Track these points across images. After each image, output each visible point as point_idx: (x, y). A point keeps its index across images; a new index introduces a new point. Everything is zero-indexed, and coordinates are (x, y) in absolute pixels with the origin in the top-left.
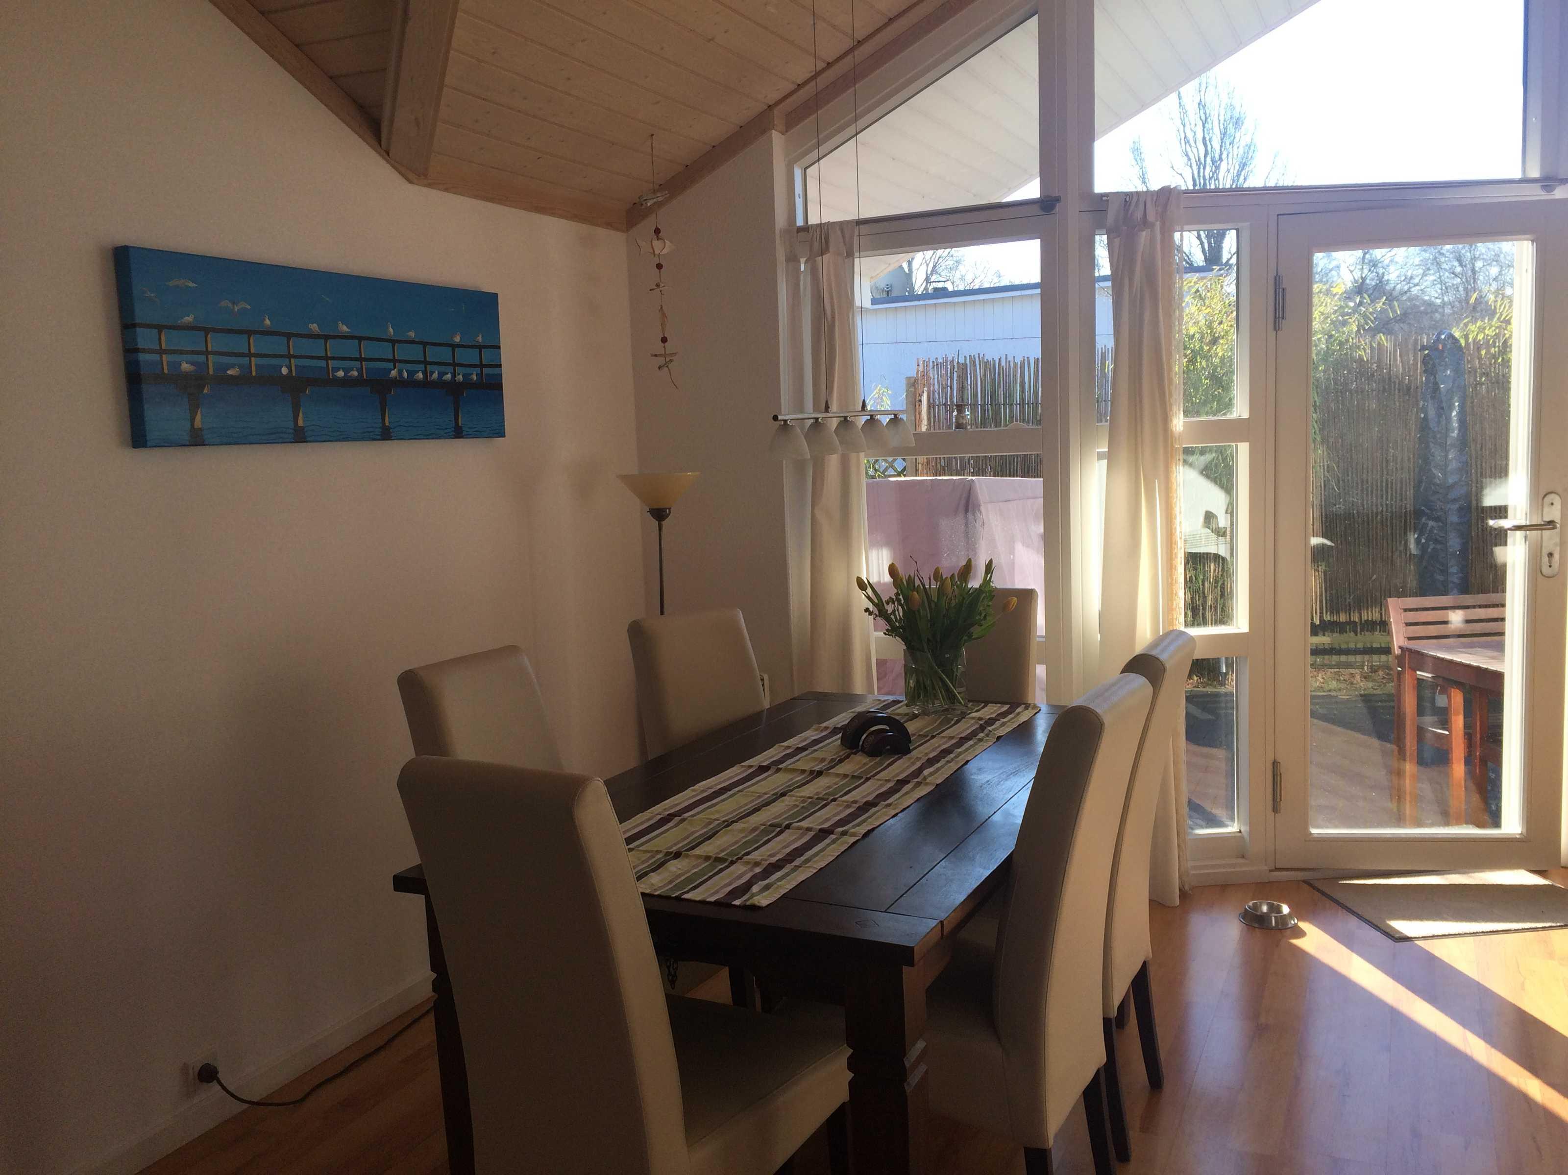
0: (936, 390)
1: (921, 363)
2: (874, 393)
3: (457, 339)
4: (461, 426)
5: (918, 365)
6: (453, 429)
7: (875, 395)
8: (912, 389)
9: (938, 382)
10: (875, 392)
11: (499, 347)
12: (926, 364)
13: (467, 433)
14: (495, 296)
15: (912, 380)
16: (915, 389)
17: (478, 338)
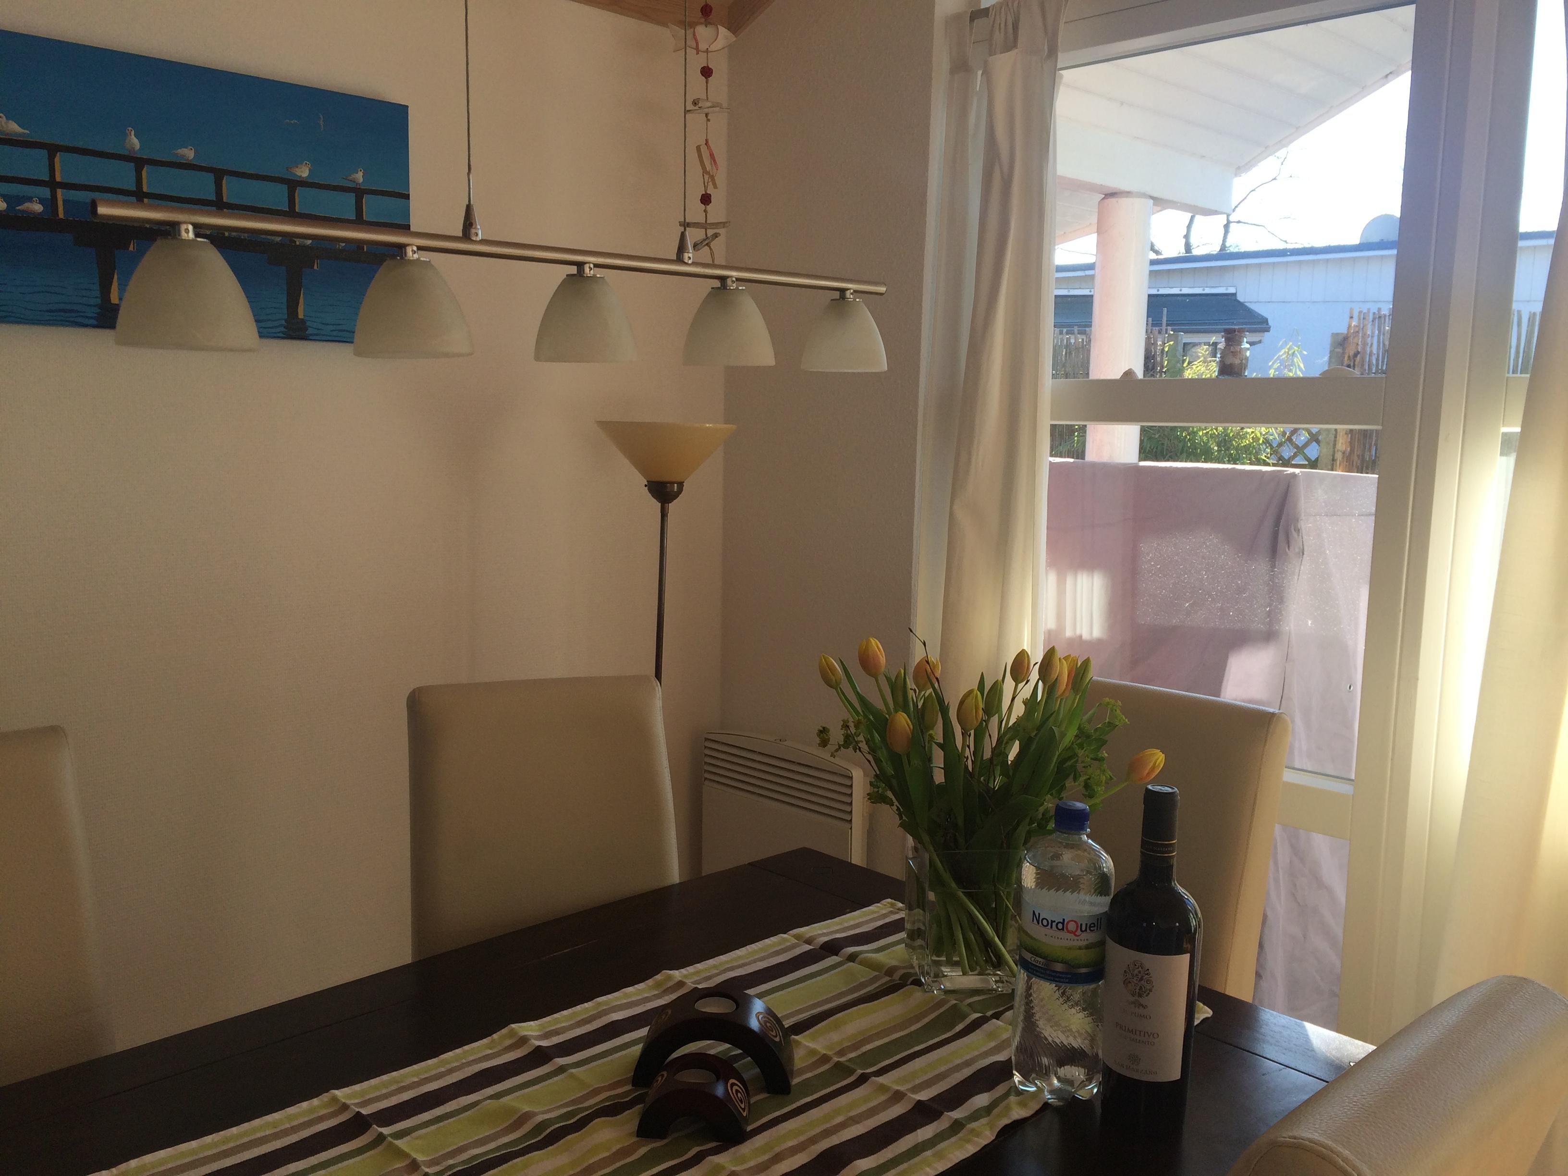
0: (1375, 351)
1: (1356, 315)
2: (1281, 354)
3: (303, 172)
4: (303, 321)
5: (1352, 317)
6: (283, 322)
7: (1282, 356)
8: (1339, 350)
9: (1379, 342)
10: (1283, 351)
11: (407, 197)
12: (1363, 316)
13: (316, 332)
14: (401, 111)
15: (1340, 338)
16: (1344, 349)
17: (357, 175)
